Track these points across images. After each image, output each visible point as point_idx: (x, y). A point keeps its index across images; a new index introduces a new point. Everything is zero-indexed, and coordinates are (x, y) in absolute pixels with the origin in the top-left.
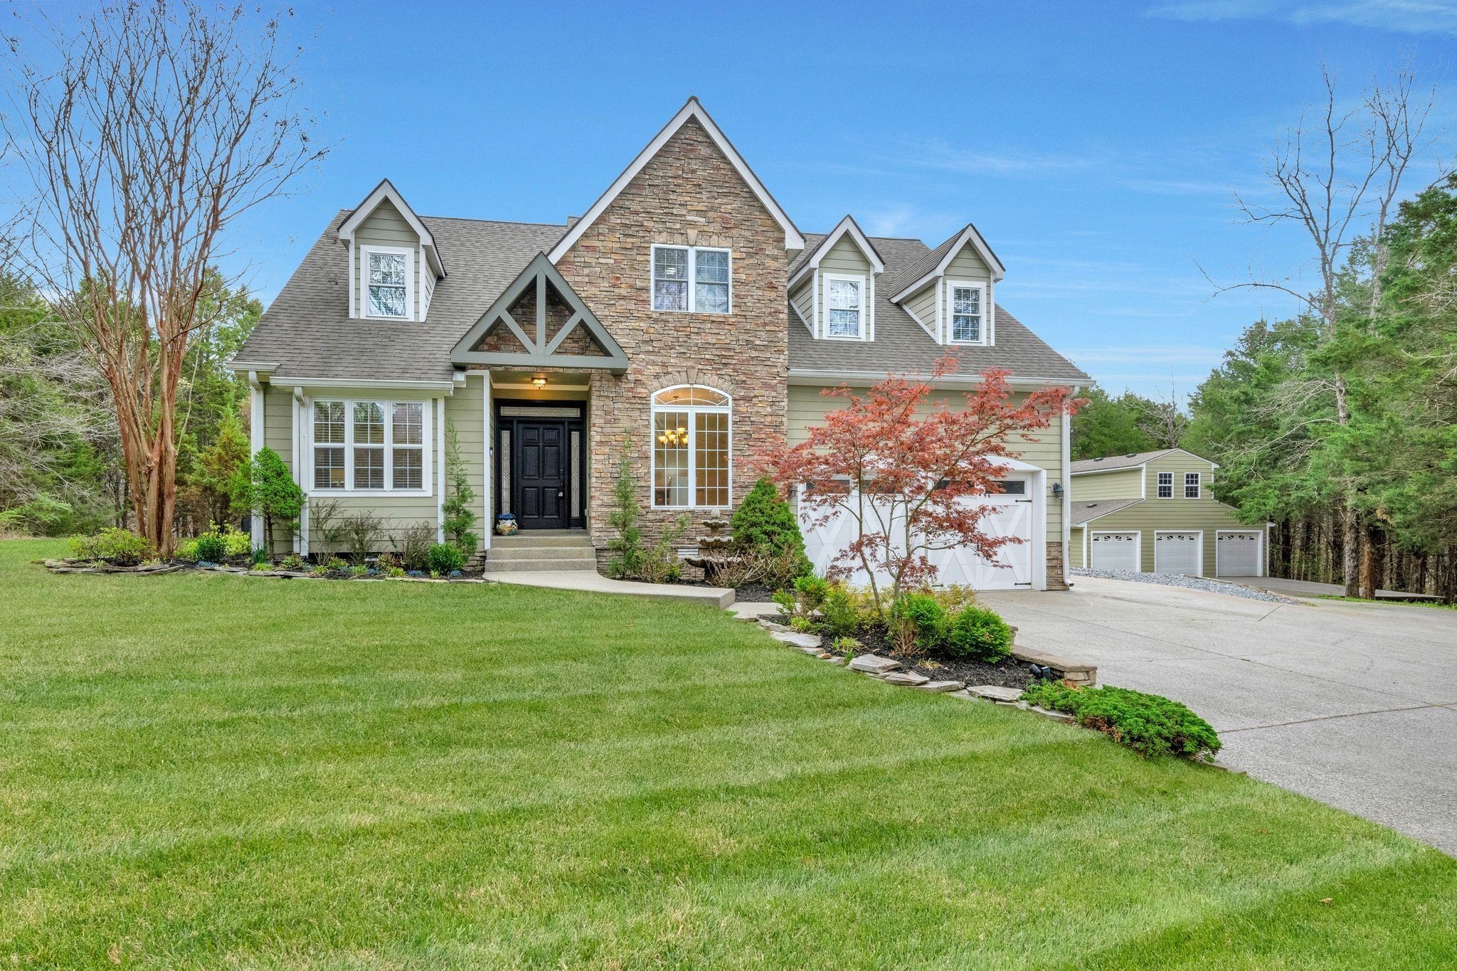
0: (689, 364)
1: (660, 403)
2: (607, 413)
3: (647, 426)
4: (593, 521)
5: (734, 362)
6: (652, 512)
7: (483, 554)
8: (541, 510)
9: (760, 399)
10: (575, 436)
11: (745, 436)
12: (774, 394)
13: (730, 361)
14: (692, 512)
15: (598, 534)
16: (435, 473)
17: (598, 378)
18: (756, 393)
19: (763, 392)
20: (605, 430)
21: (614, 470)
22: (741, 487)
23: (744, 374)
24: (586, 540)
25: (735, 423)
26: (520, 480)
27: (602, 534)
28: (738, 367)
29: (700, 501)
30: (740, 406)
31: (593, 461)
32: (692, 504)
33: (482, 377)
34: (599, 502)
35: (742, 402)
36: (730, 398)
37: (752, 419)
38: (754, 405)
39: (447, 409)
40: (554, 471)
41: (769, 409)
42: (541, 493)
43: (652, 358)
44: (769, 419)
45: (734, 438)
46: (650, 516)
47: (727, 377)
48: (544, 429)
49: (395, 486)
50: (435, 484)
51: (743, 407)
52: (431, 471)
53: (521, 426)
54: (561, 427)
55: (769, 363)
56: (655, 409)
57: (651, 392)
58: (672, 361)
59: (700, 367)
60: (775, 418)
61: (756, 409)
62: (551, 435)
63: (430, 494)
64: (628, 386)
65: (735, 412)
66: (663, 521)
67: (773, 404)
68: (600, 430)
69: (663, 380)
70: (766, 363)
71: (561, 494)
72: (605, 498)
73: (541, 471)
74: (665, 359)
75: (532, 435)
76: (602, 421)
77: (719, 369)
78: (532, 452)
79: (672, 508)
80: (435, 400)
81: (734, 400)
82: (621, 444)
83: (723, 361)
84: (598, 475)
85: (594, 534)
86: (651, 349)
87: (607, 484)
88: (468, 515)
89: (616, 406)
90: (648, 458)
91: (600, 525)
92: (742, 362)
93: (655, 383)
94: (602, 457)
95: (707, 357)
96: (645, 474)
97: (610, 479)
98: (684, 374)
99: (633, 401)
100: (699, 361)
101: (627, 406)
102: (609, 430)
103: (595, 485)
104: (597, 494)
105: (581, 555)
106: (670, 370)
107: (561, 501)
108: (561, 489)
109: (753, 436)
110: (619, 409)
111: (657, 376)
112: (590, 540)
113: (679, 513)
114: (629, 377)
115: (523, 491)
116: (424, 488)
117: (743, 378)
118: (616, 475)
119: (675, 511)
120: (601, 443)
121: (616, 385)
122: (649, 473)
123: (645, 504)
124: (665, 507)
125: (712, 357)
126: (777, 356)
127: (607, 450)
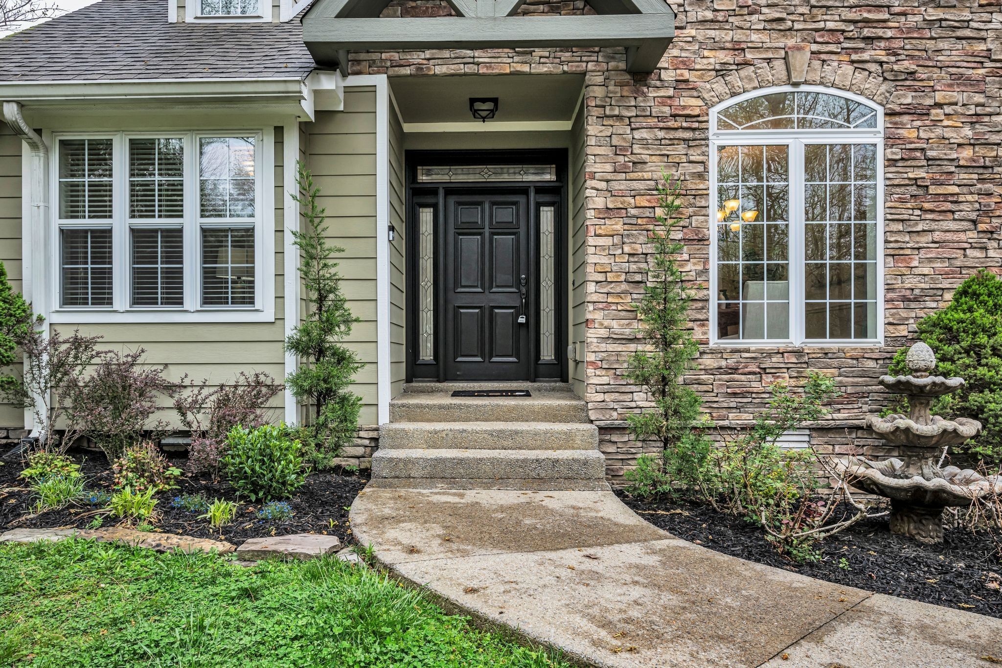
0: (791, 42)
1: (728, 126)
2: (617, 150)
3: (702, 176)
4: (590, 371)
5: (889, 33)
6: (713, 352)
7: (374, 434)
8: (487, 347)
9: (948, 110)
10: (547, 216)
11: (913, 190)
12: (979, 98)
13: (880, 32)
14: (798, 353)
15: (600, 397)
16: (280, 275)
17: (600, 79)
18: (939, 97)
19: (956, 96)
20: (615, 185)
21: (633, 267)
22: (905, 299)
23: (912, 57)
24: (575, 408)
25: (891, 162)
26: (451, 294)
27: (607, 397)
28: (897, 44)
29: (814, 329)
30: (902, 126)
31: (591, 250)
32: (797, 336)
33: (373, 89)
34: (603, 333)
35: (906, 119)
36: (880, 111)
37: (930, 154)
38: (936, 123)
39: (307, 152)
40: (508, 278)
41: (967, 132)
42: (488, 315)
43: (712, 33)
44: (967, 153)
45: (888, 195)
46: (709, 362)
47: (873, 67)
48: (494, 203)
49: (206, 301)
50: (280, 298)
51: (909, 130)
52: (272, 271)
53: (452, 200)
54: (521, 199)
55: (967, 33)
56: (717, 138)
57: (709, 105)
58: (754, 37)
59: (815, 47)
60: (981, 151)
61: (939, 131)
62: (505, 215)
63: (268, 315)
64: (662, 93)
65: (891, 140)
66: (734, 370)
67: (975, 120)
68: (603, 185)
69: (733, 78)
70: (959, 33)
71: (522, 320)
72: (614, 324)
73: (487, 280)
74: (739, 35)
75: (474, 215)
76: (609, 167)
77: (856, 50)
78: (471, 244)
79: (754, 344)
80: (279, 131)
81: (890, 114)
82: (647, 213)
83: (866, 32)
84: (601, 277)
85: (593, 397)
86: (709, 15)
87: (618, 295)
88: (341, 359)
89: (637, 135)
90: (703, 240)
91: (605, 380)
92: (907, 34)
93: (719, 87)
94: (608, 241)
95: (830, 25)
96: (699, 273)
97: (624, 286)
98: (779, 65)
99: (671, 124)
100: (811, 34)
101: (661, 134)
102: (623, 186)
103: (594, 298)
104: (598, 316)
105: (567, 441)
106: (749, 56)
107: (523, 332)
108: (524, 309)
109: (932, 190)
110: (644, 143)
111: (721, 72)
112: (584, 408)
113: (770, 355)
114: (664, 75)
115: (456, 315)
116: (258, 305)
117: (908, 65)
118: (638, 278)
119: (761, 351)
120: (608, 212)
121: (637, 93)
122: (706, 271)
123: (698, 334)
124: (740, 343)
125: (842, 26)
126: (986, 16)
127: (618, 226)
